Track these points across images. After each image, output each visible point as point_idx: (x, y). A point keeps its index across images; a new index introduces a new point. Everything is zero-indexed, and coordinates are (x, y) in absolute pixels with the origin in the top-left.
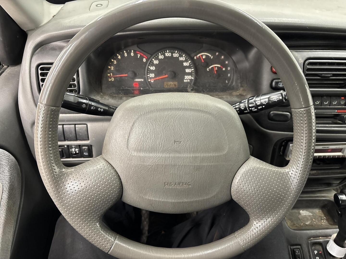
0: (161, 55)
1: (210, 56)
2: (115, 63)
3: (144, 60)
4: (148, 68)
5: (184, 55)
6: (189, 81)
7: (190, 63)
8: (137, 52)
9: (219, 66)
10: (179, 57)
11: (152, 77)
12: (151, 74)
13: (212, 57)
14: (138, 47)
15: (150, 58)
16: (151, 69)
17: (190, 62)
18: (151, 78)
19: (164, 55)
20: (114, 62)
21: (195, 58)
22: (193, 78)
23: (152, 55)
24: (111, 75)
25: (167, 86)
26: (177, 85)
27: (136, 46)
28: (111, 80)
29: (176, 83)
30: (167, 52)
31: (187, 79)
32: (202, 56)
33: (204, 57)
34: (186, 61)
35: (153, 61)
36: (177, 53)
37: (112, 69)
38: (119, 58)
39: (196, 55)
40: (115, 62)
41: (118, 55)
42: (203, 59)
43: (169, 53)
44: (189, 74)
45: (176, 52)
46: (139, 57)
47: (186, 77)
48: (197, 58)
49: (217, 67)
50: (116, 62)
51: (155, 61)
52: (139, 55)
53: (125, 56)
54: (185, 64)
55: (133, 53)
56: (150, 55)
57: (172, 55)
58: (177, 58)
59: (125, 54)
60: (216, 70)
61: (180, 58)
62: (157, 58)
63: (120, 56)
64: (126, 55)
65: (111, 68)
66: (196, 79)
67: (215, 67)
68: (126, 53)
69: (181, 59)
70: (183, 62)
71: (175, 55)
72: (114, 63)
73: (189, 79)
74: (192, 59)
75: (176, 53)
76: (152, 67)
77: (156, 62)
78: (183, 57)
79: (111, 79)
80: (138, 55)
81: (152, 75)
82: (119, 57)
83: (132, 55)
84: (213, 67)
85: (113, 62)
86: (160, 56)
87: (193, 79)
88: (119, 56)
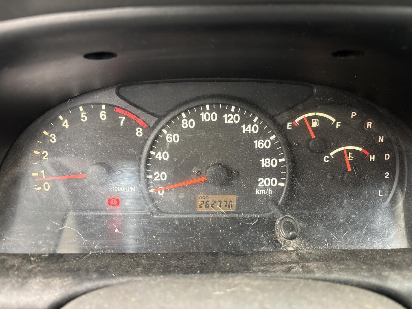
0: (188, 118)
1: (334, 120)
2: (53, 140)
3: (139, 132)
4: (149, 155)
5: (256, 119)
6: (270, 192)
7: (272, 142)
8: (117, 110)
9: (360, 149)
10: (241, 124)
11: (161, 180)
12: (157, 173)
13: (338, 125)
14: (118, 94)
15: (154, 127)
16: (156, 157)
17: (273, 137)
19: (198, 119)
20: (51, 138)
21: (289, 126)
22: (281, 184)
23: (160, 118)
24: (40, 174)
25: (203, 206)
26: (234, 203)
27: (114, 91)
28: (43, 189)
29: (233, 198)
30: (205, 110)
31: (265, 188)
32: (310, 119)
33: (315, 124)
34: (263, 134)
35: (165, 136)
36: (236, 112)
37: (44, 158)
38: (63, 125)
39: (292, 119)
40: (54, 138)
41: (61, 118)
42: (314, 129)
43: (211, 112)
44: (270, 172)
45: (233, 109)
46: (122, 124)
47: (262, 182)
48: (293, 126)
49: (354, 152)
50: (56, 137)
52: (124, 118)
53: (82, 120)
54: (259, 144)
55: (105, 112)
56: (156, 119)
57: (221, 119)
58: (236, 127)
59: (82, 116)
60: (350, 161)
61: (243, 126)
62: (175, 128)
63: (66, 121)
64: (84, 118)
65: (41, 155)
66: (292, 187)
67: (348, 151)
68: (86, 113)
69: (247, 129)
70: (252, 137)
71: (228, 119)
72: (51, 141)
73: (270, 187)
74: (281, 129)
75: (233, 114)
76: (159, 153)
77: (172, 138)
78: (252, 123)
80: (120, 118)
81: (160, 176)
82: (66, 124)
83: (103, 117)
84: (343, 151)
85: (48, 137)
86: (186, 120)
87: (283, 187)
88: (63, 121)
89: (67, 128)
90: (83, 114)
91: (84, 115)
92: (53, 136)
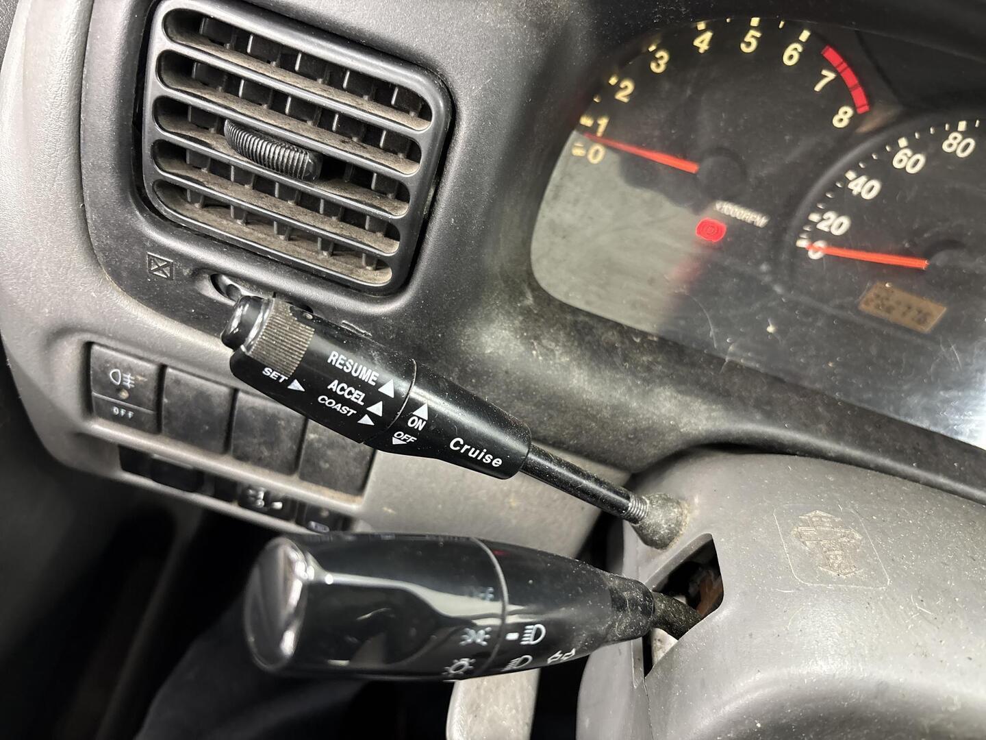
0: (966, 134)
2: (658, 65)
3: (843, 117)
4: (841, 177)
8: (829, 53)
11: (830, 232)
12: (831, 215)
16: (851, 186)
18: (816, 235)
20: (656, 60)
24: (596, 125)
28: (585, 157)
29: (937, 309)
35: (897, 150)
37: (622, 96)
38: (697, 43)
40: (663, 63)
41: (701, 24)
46: (818, 88)
50: (668, 64)
51: (909, 152)
52: (829, 76)
53: (743, 46)
55: (800, 48)
59: (748, 38)
62: (928, 145)
63: (708, 36)
64: (749, 44)
65: (617, 88)
68: (758, 35)
72: (653, 66)
76: (863, 179)
77: (907, 160)
79: (587, 148)
80: (824, 72)
81: (836, 223)
82: (703, 43)
83: (791, 57)
85: (652, 57)
86: (960, 137)
88: (703, 32)
89: (701, 51)
90: (752, 32)
91: (753, 36)
92: (662, 57)
